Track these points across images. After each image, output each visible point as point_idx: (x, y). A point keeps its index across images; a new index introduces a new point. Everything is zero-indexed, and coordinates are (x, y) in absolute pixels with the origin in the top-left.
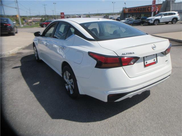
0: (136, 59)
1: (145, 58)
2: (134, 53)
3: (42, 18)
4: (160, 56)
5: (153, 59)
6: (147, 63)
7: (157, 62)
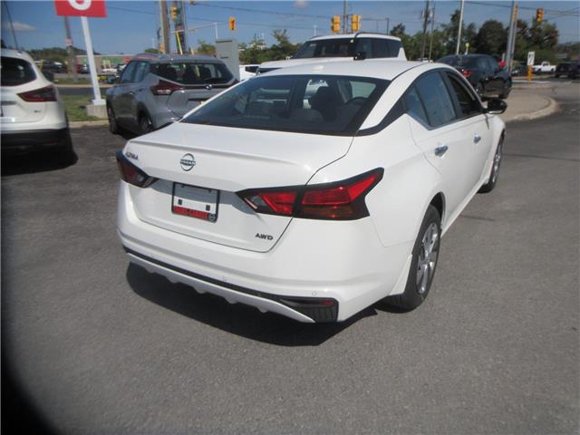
1: (178, 187)
4: (234, 206)
5: (204, 204)
6: (183, 206)
7: (214, 218)
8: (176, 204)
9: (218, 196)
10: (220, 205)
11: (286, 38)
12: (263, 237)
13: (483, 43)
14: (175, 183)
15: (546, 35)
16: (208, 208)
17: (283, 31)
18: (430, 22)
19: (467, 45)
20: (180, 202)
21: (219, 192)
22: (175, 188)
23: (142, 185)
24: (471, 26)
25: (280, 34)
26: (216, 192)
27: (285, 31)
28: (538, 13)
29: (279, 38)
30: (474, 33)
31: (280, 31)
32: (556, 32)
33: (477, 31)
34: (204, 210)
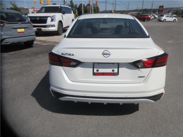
0: (77, 63)
2: (73, 55)
3: (139, 13)
5: (111, 69)
6: (99, 72)
7: (117, 74)
8: (95, 71)
9: (119, 65)
10: (120, 69)
11: (15, 5)
12: (141, 77)
13: (80, 10)
14: (94, 63)
15: (96, 9)
16: (113, 71)
17: (14, 2)
18: (65, 3)
19: (77, 11)
20: (98, 71)
21: (118, 63)
22: (94, 65)
23: (74, 66)
24: (76, 5)
25: (13, 3)
26: (117, 64)
27: (15, 2)
28: (96, 2)
29: (13, 5)
30: (77, 7)
31: (13, 2)
32: (98, 8)
33: (78, 7)
34: (111, 72)
